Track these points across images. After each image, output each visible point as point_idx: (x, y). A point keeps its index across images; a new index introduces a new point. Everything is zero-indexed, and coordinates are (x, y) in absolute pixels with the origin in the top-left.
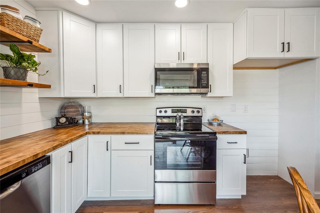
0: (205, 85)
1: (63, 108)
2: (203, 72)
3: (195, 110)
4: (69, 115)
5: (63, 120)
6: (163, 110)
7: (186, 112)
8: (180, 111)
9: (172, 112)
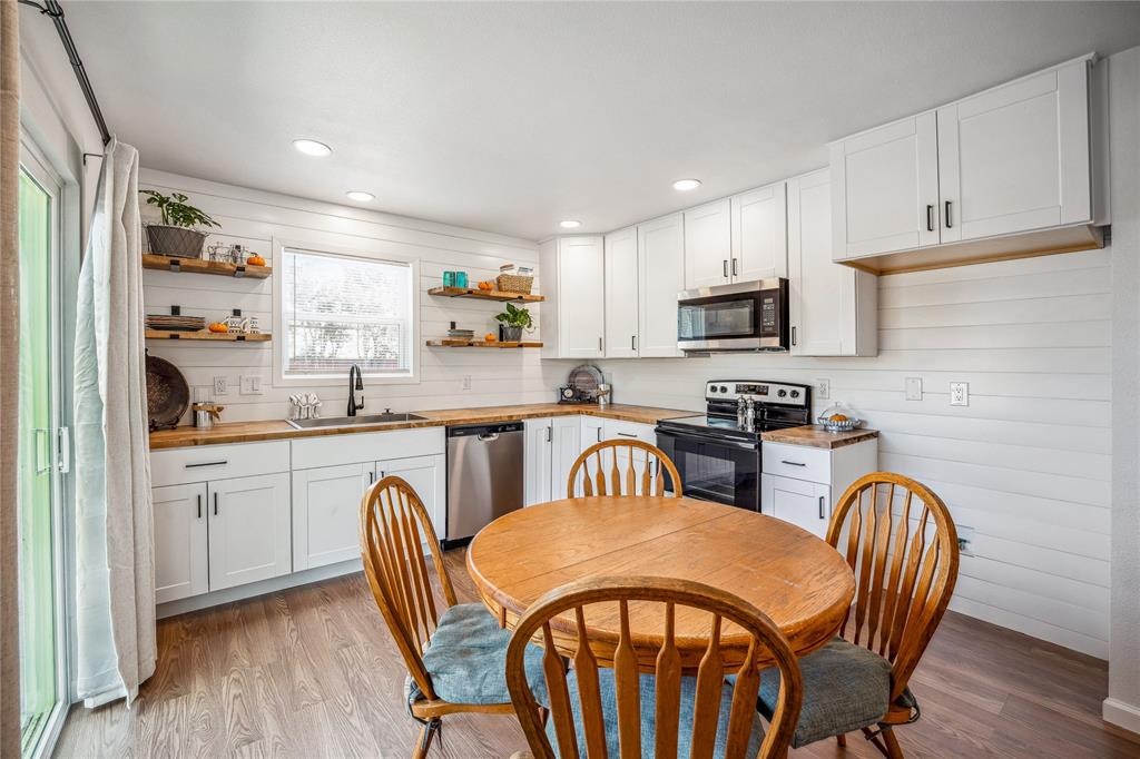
0: (771, 329)
1: (573, 374)
2: (766, 301)
3: (788, 389)
4: (579, 387)
5: (569, 393)
6: (719, 385)
7: (766, 394)
8: (754, 390)
9: (737, 392)
